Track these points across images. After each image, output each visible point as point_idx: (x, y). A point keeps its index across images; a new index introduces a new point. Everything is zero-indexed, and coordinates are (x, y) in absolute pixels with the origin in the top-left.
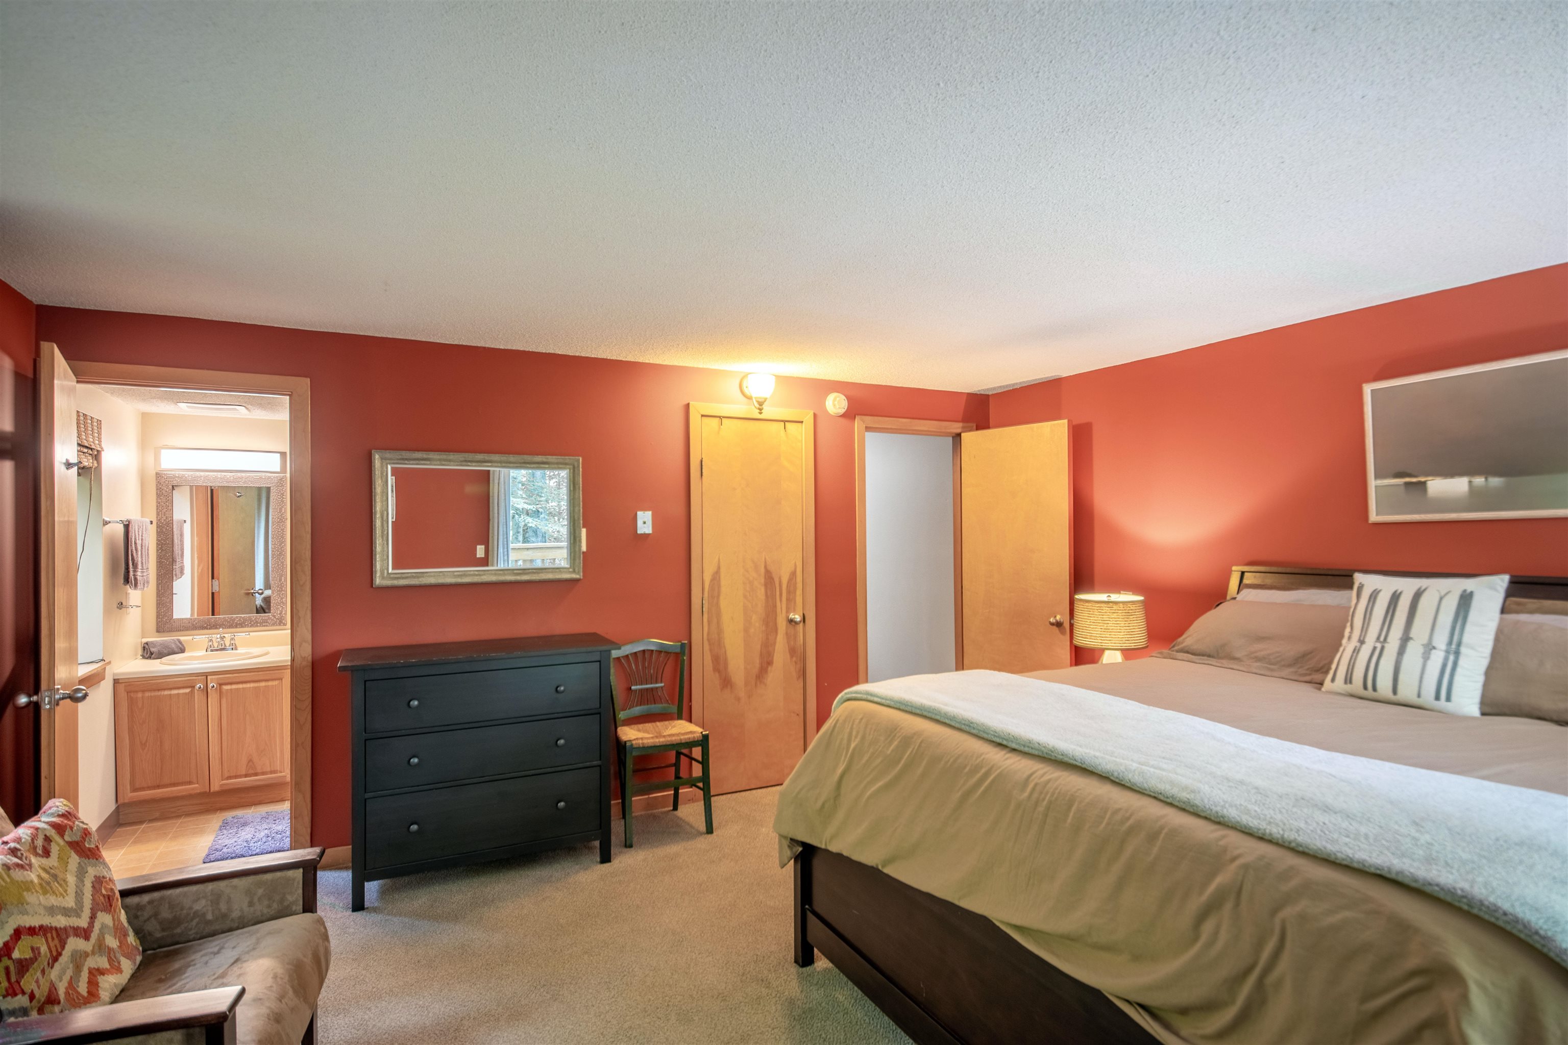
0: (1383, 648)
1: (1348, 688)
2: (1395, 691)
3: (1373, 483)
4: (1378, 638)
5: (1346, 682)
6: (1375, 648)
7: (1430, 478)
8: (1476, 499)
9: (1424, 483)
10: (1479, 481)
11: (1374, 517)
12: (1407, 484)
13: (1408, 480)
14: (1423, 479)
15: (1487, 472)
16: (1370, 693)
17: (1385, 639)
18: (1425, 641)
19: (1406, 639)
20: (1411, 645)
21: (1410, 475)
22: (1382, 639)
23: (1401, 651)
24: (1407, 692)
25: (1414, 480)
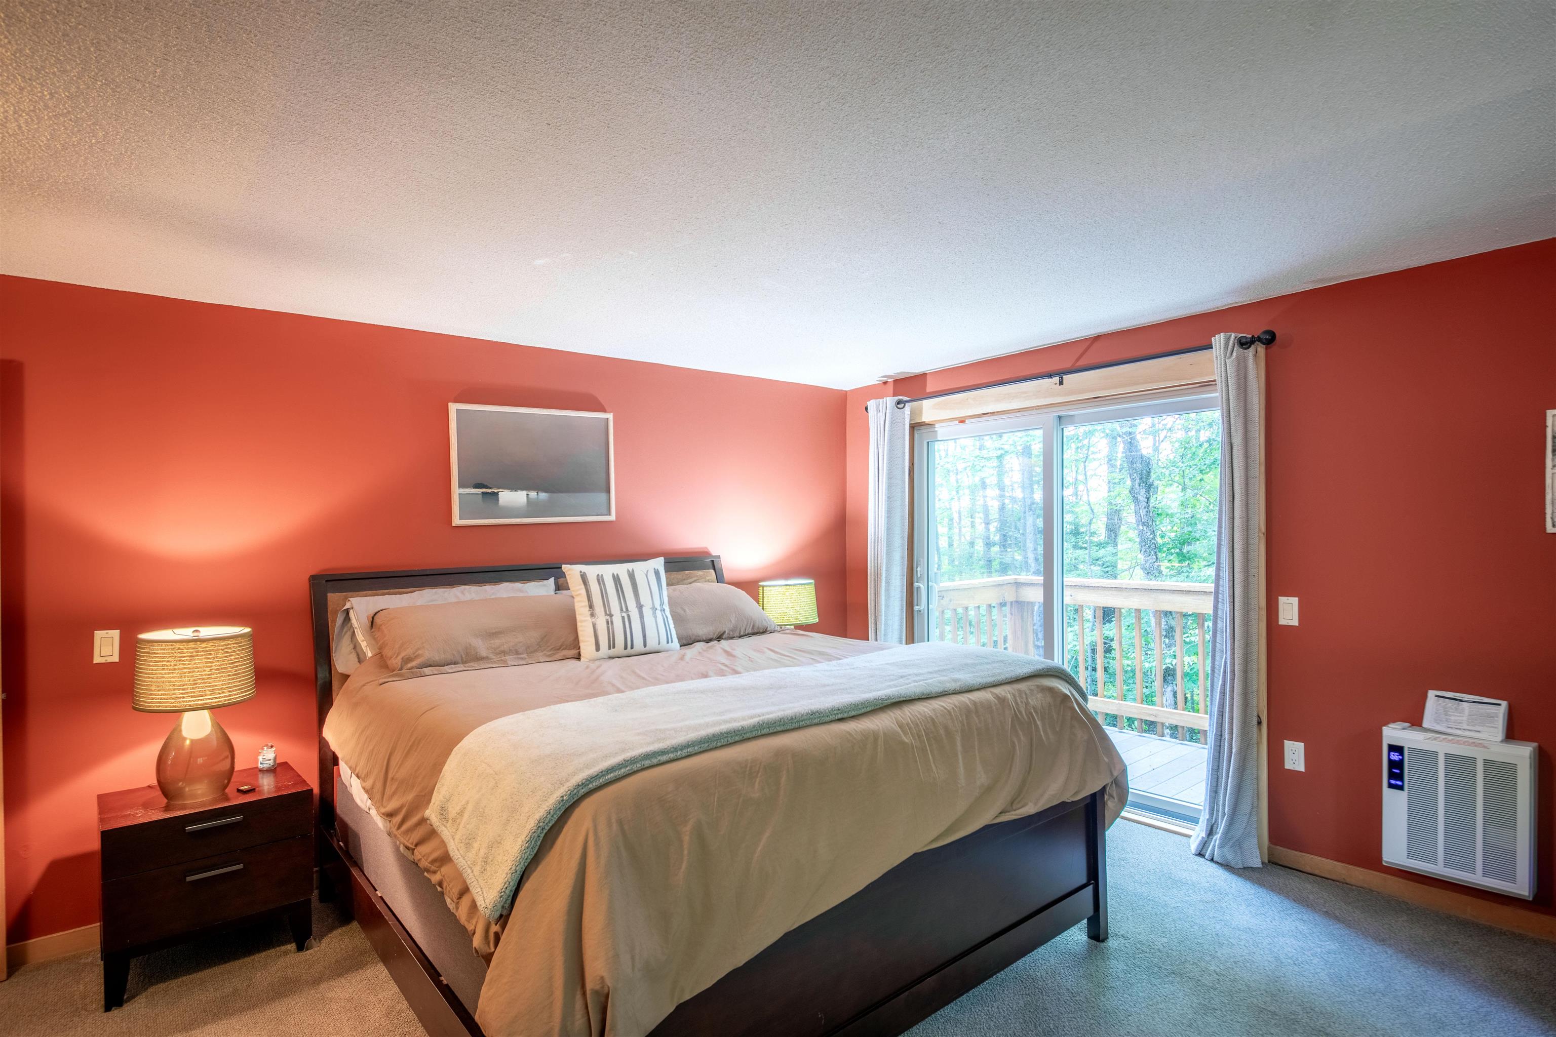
0: (629, 616)
1: (613, 652)
2: (645, 646)
3: (456, 491)
4: (621, 610)
5: (610, 648)
6: (623, 618)
7: (501, 490)
8: (532, 508)
9: (497, 493)
10: (533, 494)
11: (457, 521)
12: (483, 493)
13: (484, 490)
14: (496, 491)
15: (538, 488)
16: (629, 650)
17: (627, 610)
18: (651, 606)
19: (640, 607)
20: (644, 609)
21: (487, 487)
22: (624, 609)
23: (642, 617)
24: (652, 644)
25: (489, 491)
